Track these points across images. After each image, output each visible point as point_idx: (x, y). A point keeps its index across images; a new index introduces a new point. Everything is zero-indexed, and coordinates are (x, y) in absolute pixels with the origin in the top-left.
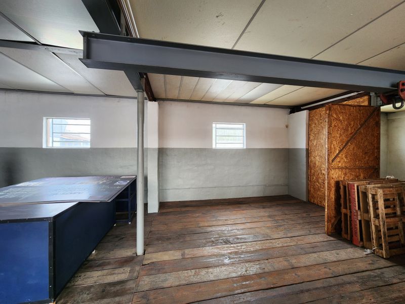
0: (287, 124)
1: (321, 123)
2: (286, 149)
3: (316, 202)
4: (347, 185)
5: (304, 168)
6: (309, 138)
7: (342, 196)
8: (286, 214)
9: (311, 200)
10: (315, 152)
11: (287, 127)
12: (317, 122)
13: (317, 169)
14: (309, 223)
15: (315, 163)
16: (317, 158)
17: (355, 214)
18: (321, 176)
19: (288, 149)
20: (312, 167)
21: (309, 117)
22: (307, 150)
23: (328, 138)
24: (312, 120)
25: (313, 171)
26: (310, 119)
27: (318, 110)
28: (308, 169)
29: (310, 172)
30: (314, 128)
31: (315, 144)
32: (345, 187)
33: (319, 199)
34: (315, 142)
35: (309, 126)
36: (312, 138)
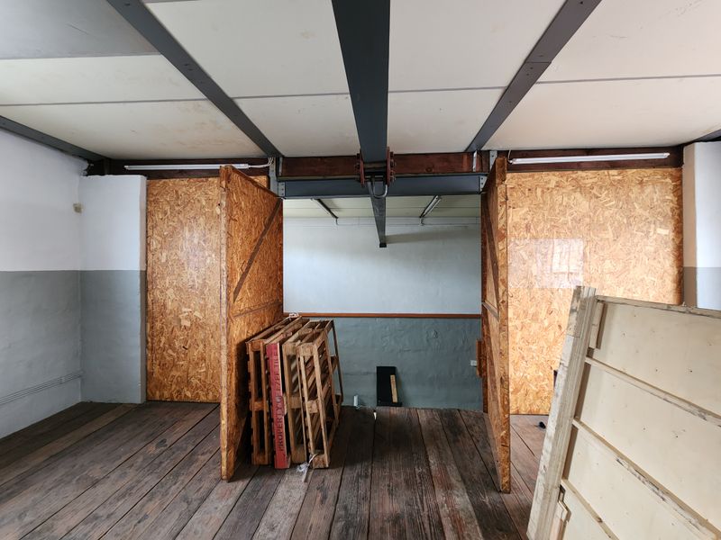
0: (77, 202)
1: (179, 213)
2: (76, 272)
3: (166, 394)
4: (262, 350)
5: (135, 320)
6: (148, 244)
7: (253, 376)
8: (95, 483)
9: (154, 394)
10: (163, 278)
11: (78, 209)
12: (167, 208)
13: (170, 317)
14: (174, 473)
15: (164, 305)
16: (170, 292)
17: (279, 406)
18: (178, 333)
19: (82, 273)
20: (156, 314)
21: (148, 194)
22: (144, 275)
23: (228, 247)
24: (156, 202)
25: (158, 325)
26: (150, 200)
27: (171, 182)
28: (146, 322)
29: (152, 328)
30: (159, 222)
31: (163, 261)
32: (257, 353)
33: (174, 386)
34: (164, 254)
35: (148, 215)
36: (154, 244)
